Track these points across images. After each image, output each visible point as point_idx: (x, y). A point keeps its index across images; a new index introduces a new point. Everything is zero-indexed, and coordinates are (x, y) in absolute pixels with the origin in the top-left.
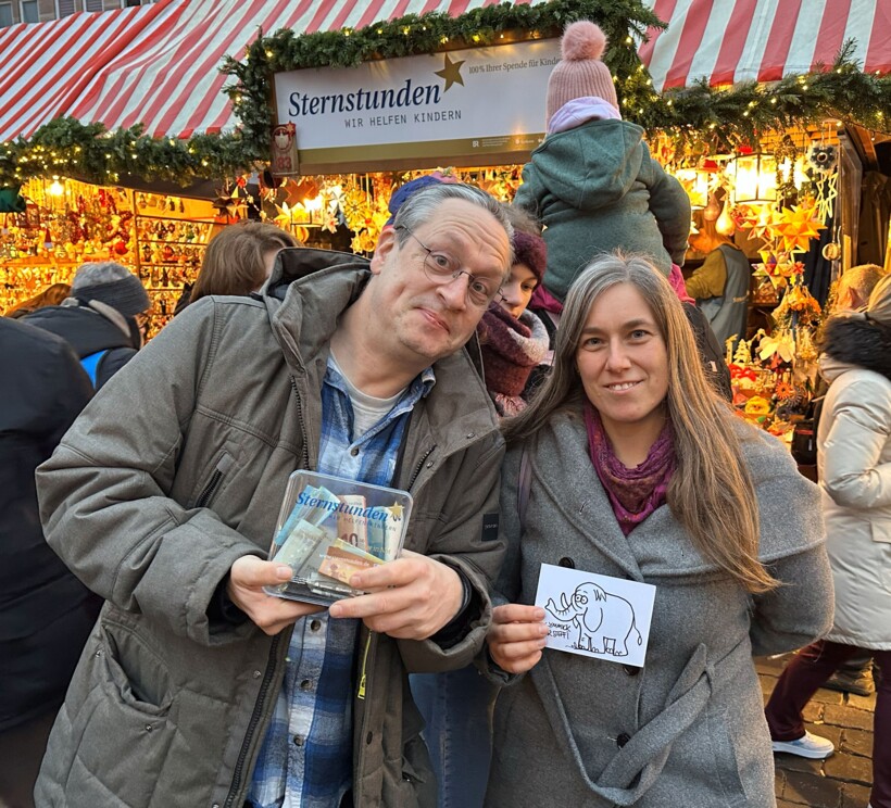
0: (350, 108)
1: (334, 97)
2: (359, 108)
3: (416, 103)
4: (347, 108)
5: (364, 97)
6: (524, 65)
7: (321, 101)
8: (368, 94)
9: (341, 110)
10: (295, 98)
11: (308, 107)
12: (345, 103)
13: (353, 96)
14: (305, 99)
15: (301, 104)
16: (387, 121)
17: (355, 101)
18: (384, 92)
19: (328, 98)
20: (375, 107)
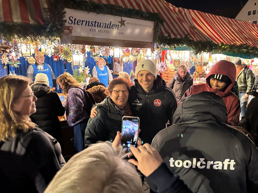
0: (92, 26)
1: (86, 21)
2: (95, 26)
3: (112, 28)
4: (91, 25)
5: (97, 24)
6: (139, 25)
7: (81, 21)
8: (98, 23)
9: (88, 26)
10: (71, 18)
11: (76, 22)
12: (90, 24)
13: (93, 22)
14: (75, 19)
15: (73, 21)
16: (103, 32)
17: (94, 24)
18: (103, 23)
19: (84, 21)
20: (100, 27)
